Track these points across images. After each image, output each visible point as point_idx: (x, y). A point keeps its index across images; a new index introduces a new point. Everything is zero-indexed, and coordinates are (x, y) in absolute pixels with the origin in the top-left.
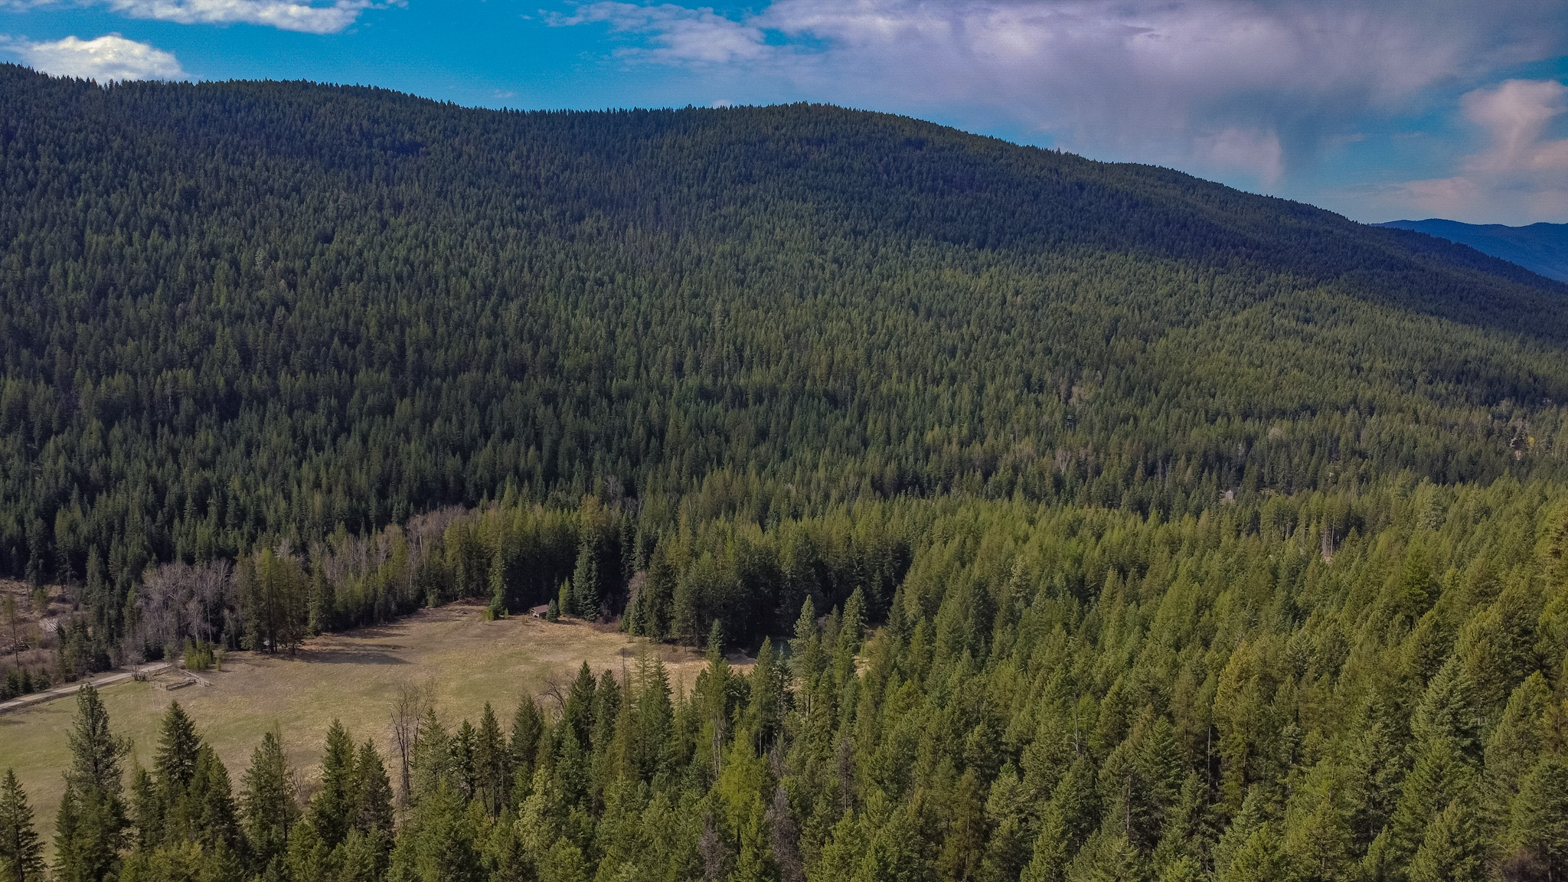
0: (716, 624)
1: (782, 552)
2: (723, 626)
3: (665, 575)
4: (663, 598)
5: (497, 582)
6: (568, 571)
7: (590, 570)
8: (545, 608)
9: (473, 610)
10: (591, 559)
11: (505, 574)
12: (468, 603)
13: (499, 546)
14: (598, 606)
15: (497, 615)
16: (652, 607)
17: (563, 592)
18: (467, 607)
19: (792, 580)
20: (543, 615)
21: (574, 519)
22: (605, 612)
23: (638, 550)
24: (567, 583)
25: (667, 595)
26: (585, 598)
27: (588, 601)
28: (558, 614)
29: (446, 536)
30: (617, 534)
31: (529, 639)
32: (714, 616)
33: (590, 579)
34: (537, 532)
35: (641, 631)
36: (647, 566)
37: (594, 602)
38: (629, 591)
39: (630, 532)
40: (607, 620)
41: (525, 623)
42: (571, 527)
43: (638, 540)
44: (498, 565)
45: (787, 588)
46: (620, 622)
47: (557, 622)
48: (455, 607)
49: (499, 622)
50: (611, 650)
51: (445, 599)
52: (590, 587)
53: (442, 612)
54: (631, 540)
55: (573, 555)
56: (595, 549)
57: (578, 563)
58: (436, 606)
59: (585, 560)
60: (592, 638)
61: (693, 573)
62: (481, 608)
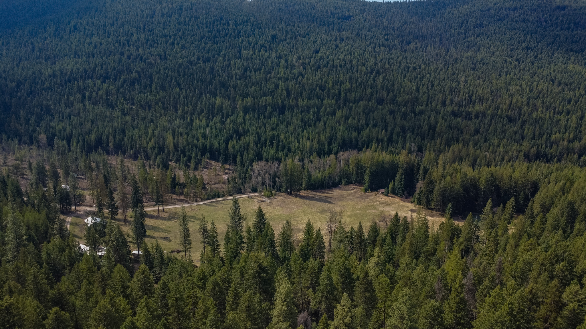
0: (450, 204)
1: (481, 179)
2: (453, 206)
3: (431, 183)
4: (429, 192)
5: (367, 179)
6: (393, 178)
7: (402, 178)
8: (383, 190)
10: (402, 174)
11: (370, 176)
12: (356, 185)
13: (369, 166)
14: (403, 192)
15: (366, 191)
16: (425, 194)
17: (391, 185)
18: (356, 187)
19: (484, 191)
20: (383, 193)
21: (397, 158)
22: (406, 195)
23: (421, 173)
24: (392, 182)
25: (431, 191)
26: (399, 188)
27: (400, 190)
28: (388, 193)
29: (350, 161)
30: (413, 166)
31: (377, 201)
32: (449, 201)
33: (401, 181)
34: (383, 162)
35: (419, 203)
36: (424, 179)
37: (402, 190)
38: (416, 188)
39: (419, 166)
40: (406, 198)
41: (376, 195)
42: (396, 162)
43: (422, 168)
44: (368, 172)
45: (481, 194)
46: (411, 199)
47: (388, 196)
48: (352, 186)
49: (366, 193)
50: (407, 209)
51: (348, 183)
52: (401, 185)
53: (347, 187)
54: (419, 169)
55: (396, 172)
56: (404, 170)
57: (397, 175)
58: (345, 185)
59: (400, 174)
60: (400, 204)
61: (442, 184)
62: (361, 187)
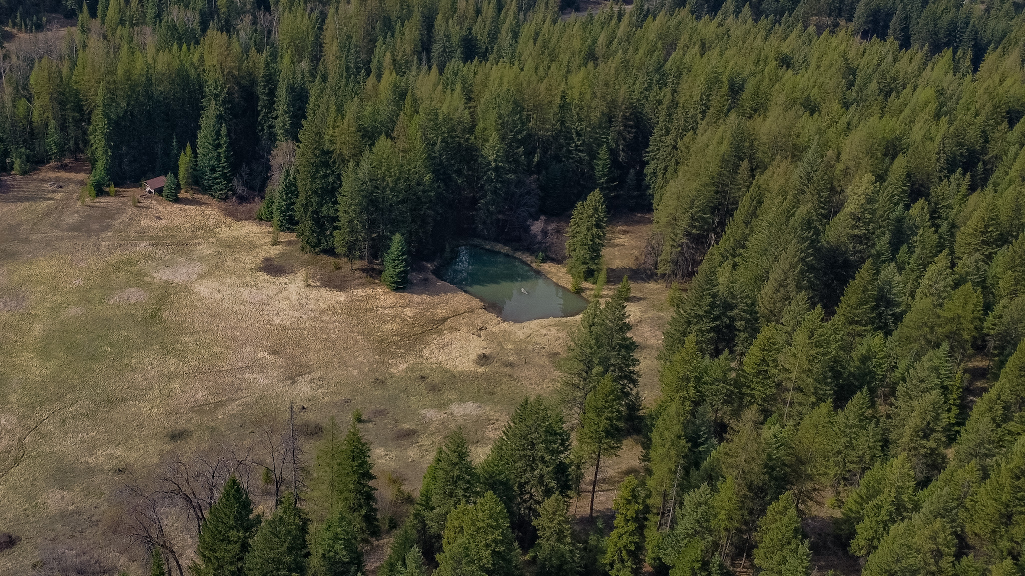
0: (397, 238)
1: (481, 125)
2: (408, 242)
3: (326, 165)
4: (321, 197)
5: (98, 144)
6: (190, 136)
7: (218, 133)
8: (162, 181)
9: (70, 180)
10: (220, 117)
11: (108, 138)
12: (64, 167)
13: (99, 100)
14: (229, 181)
15: (100, 191)
16: (306, 206)
17: (184, 160)
18: (63, 175)
19: (497, 169)
20: (159, 191)
21: (195, 59)
22: (239, 190)
23: (281, 107)
24: (189, 149)
25: (330, 192)
26: (213, 170)
27: (217, 175)
28: (178, 187)
29: (32, 81)
30: (254, 83)
31: (142, 235)
32: (395, 225)
33: (219, 146)
34: (149, 79)
36: (293, 134)
37: (224, 175)
38: (269, 168)
39: (271, 80)
40: (242, 199)
41: (137, 204)
42: (192, 72)
43: (282, 93)
44: (99, 123)
45: (490, 180)
46: (258, 206)
47: (177, 200)
48: (47, 173)
49: (104, 200)
50: (250, 260)
51: (36, 162)
52: (218, 158)
53: (30, 185)
54: (272, 93)
55: (197, 110)
56: (224, 102)
57: (203, 123)
58: (24, 173)
59: (212, 121)
60: (225, 232)
61: (365, 165)
62: (81, 176)
